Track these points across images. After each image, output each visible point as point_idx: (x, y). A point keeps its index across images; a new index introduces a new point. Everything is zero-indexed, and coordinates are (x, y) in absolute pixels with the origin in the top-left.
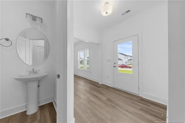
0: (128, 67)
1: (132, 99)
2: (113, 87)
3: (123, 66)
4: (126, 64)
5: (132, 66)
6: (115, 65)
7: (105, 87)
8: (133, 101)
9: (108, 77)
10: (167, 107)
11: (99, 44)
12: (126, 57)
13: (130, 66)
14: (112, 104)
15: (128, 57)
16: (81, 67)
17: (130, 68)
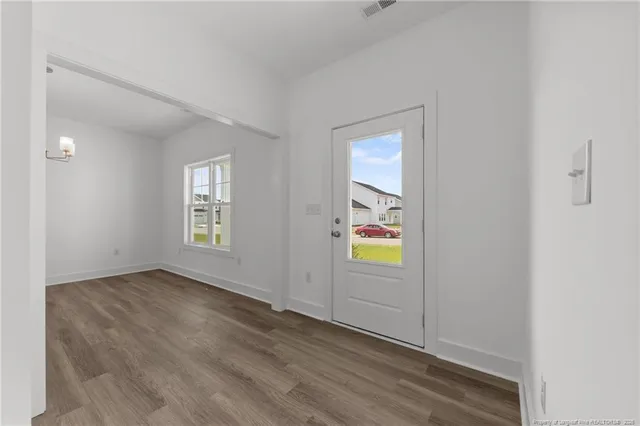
0: (388, 235)
1: (398, 373)
2: (329, 320)
3: (370, 232)
4: (381, 224)
5: (400, 229)
6: (337, 228)
7: (295, 323)
8: (403, 381)
9: (308, 277)
10: (518, 388)
11: (275, 138)
12: (382, 200)
13: (395, 229)
14: (315, 415)
15: (389, 199)
16: (198, 237)
17: (393, 236)
